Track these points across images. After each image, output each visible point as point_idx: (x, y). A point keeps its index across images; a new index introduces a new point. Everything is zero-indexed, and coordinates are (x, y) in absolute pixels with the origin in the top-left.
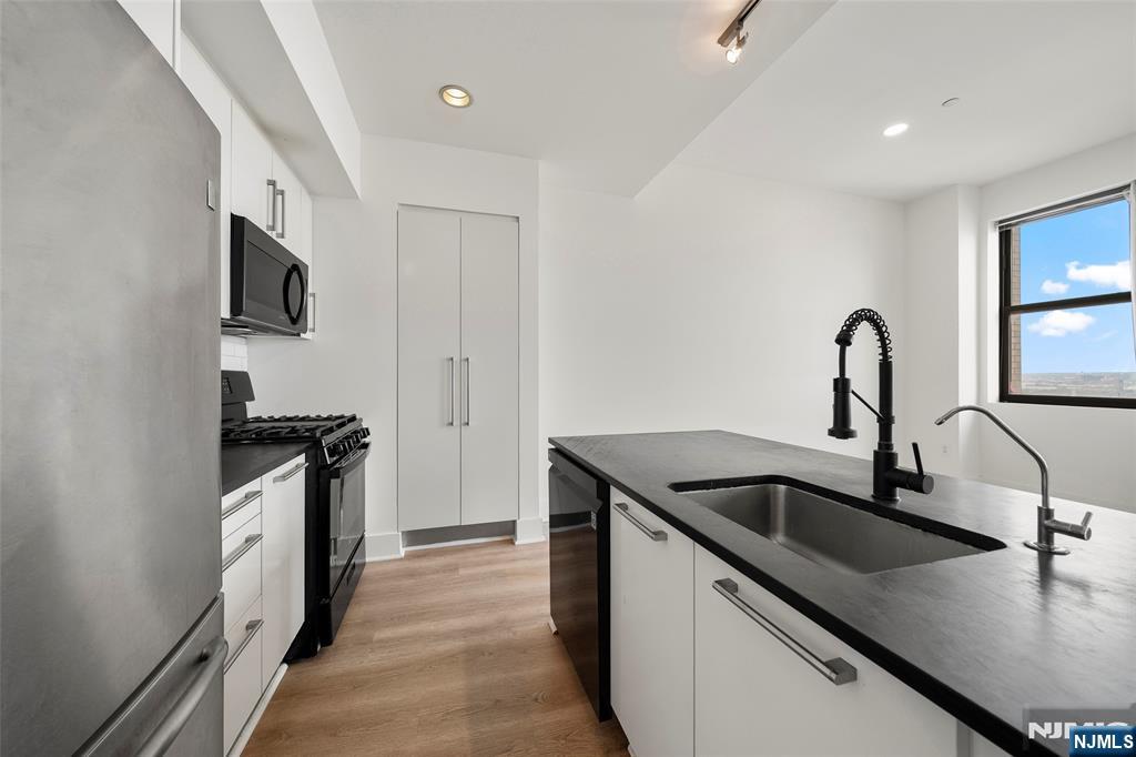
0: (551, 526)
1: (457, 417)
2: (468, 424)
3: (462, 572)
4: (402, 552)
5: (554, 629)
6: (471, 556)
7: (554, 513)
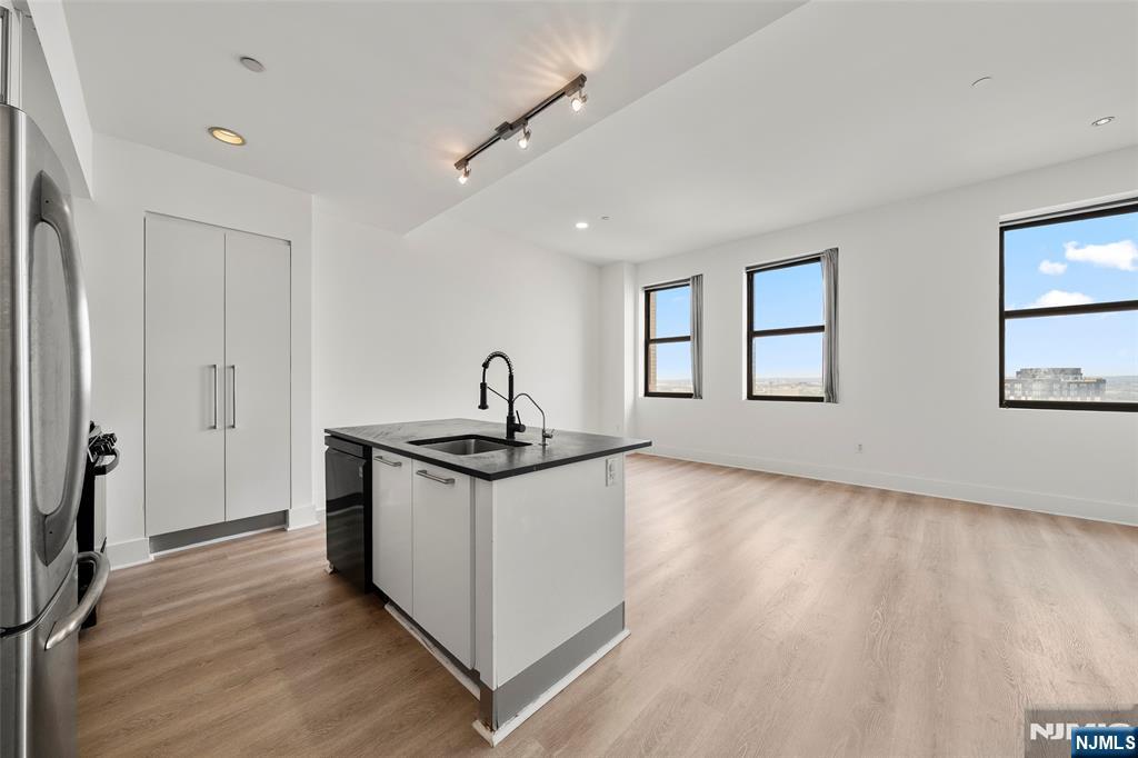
0: (327, 511)
1: (221, 419)
2: (233, 427)
3: (230, 558)
4: (152, 557)
5: (330, 570)
6: (238, 546)
7: (330, 499)
